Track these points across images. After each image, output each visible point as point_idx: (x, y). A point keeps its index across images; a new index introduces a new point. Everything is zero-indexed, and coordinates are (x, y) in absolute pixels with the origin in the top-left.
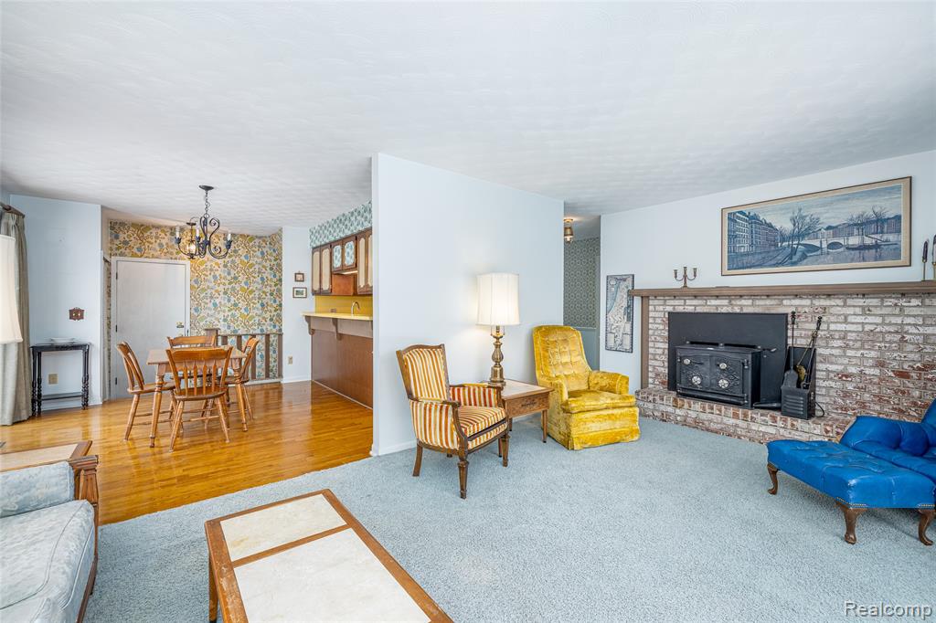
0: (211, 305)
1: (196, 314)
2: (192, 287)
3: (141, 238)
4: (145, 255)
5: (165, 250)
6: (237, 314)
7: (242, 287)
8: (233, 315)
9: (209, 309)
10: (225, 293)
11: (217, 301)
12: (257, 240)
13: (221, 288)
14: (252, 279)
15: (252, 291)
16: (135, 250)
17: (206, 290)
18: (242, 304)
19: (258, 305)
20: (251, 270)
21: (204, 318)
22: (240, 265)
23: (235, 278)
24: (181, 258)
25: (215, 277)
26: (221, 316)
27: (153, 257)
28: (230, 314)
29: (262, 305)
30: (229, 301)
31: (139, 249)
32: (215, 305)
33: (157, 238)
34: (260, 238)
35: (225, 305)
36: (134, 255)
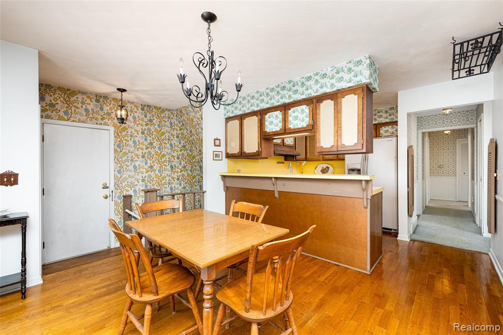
0: (131, 167)
1: (119, 176)
2: (115, 151)
3: (68, 103)
4: (72, 119)
5: (91, 116)
6: (153, 175)
7: (156, 152)
8: (150, 176)
9: (131, 171)
10: (143, 157)
11: (137, 164)
12: (167, 113)
13: (140, 152)
14: (163, 144)
15: (164, 156)
16: (61, 114)
17: (127, 154)
18: (156, 167)
19: (169, 167)
20: (163, 137)
21: (126, 179)
22: (154, 133)
23: (151, 144)
24: (105, 124)
25: (134, 142)
26: (140, 177)
27: (79, 121)
28: (147, 175)
29: (172, 167)
30: (146, 163)
31: (66, 113)
32: (135, 167)
33: (83, 103)
34: (169, 110)
35: (143, 168)
36: (60, 118)
